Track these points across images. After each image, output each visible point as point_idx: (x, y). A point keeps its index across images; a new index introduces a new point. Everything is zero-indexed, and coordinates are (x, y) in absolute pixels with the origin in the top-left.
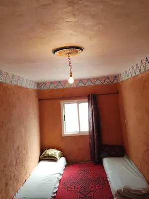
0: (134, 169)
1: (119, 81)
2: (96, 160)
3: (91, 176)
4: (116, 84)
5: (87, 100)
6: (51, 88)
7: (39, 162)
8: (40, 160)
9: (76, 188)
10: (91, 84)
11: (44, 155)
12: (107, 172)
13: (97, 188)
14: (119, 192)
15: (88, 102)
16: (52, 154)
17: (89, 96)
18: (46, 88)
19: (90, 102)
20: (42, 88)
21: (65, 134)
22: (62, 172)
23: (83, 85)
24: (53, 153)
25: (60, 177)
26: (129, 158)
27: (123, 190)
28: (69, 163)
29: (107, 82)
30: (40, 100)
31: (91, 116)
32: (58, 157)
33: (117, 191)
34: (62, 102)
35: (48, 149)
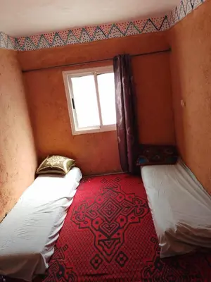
0: (197, 187)
1: (172, 24)
2: (130, 170)
3: (121, 197)
4: (167, 32)
5: (112, 67)
6: (41, 46)
7: (36, 178)
8: (36, 176)
9: (94, 222)
10: (119, 35)
11: (43, 166)
12: (147, 193)
13: (129, 221)
14: (168, 235)
15: (115, 71)
16: (56, 164)
17: (115, 59)
18: (32, 47)
19: (118, 70)
20: (26, 48)
21: (77, 130)
22: (73, 193)
23: (103, 37)
24: (58, 163)
25: (69, 204)
26: (185, 165)
27: (176, 230)
28: (86, 177)
29: (150, 29)
30: (24, 72)
31: (119, 98)
32: (65, 169)
33: (166, 232)
34: (65, 74)
35: (51, 156)
